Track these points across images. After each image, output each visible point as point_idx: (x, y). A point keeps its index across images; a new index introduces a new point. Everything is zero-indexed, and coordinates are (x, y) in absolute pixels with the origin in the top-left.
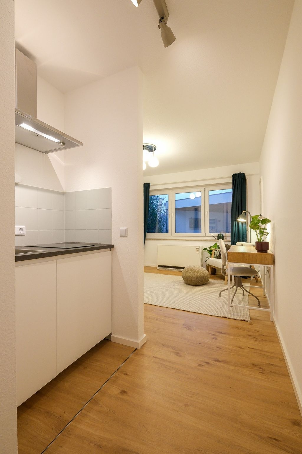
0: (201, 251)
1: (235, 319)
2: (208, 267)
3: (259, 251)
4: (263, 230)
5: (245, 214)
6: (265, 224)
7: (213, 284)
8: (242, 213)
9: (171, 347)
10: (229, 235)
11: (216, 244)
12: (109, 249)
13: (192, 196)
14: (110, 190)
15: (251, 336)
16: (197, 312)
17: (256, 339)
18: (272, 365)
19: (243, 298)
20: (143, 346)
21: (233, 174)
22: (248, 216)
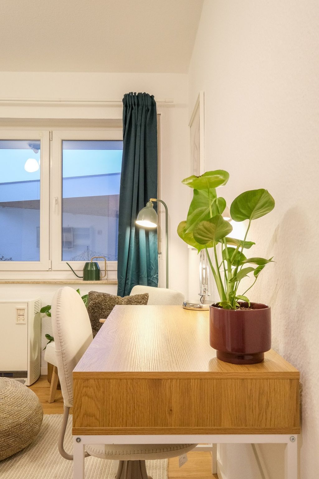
0: (32, 317)
4: (240, 250)
5: (156, 206)
6: (248, 217)
8: (148, 204)
10: (113, 265)
21: (126, 96)
22: (163, 216)
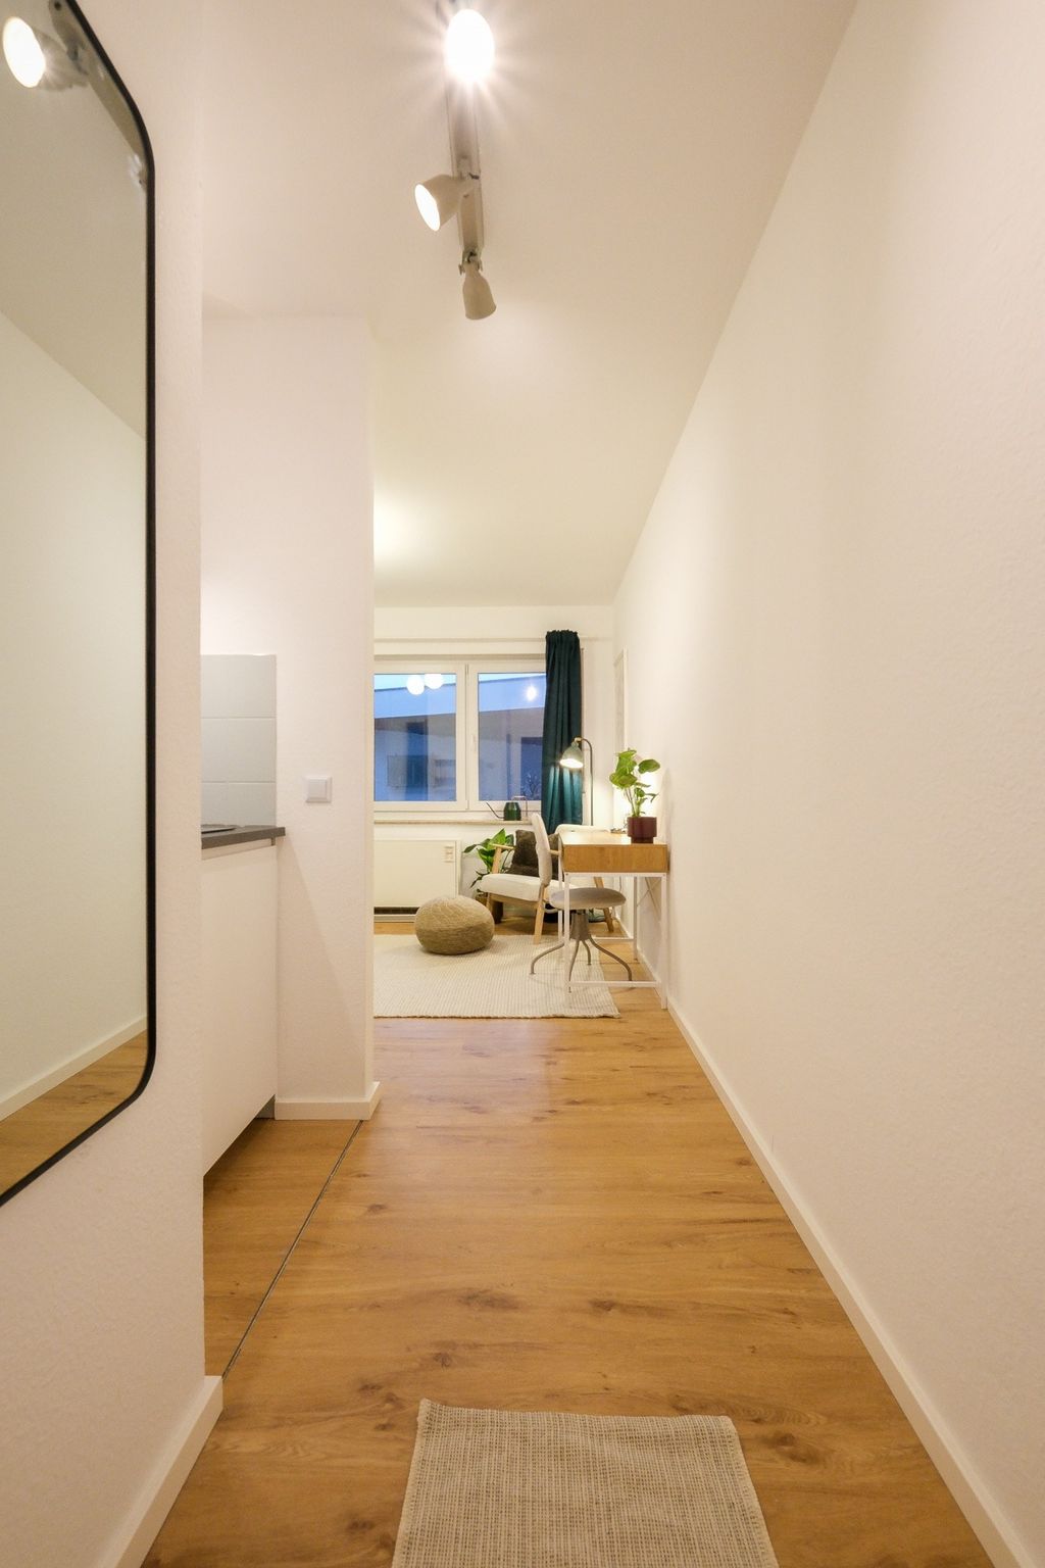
0: (459, 855)
1: (585, 1018)
2: (482, 897)
3: (635, 840)
4: (642, 788)
5: (580, 745)
6: (647, 772)
7: (503, 946)
8: (573, 744)
9: (453, 1100)
10: (536, 805)
11: (502, 832)
12: (268, 841)
13: (415, 685)
14: (271, 661)
15: (629, 1044)
16: (487, 1015)
17: (642, 1049)
18: (684, 1087)
19: (590, 971)
20: (376, 1112)
21: (549, 633)
22: (587, 754)
